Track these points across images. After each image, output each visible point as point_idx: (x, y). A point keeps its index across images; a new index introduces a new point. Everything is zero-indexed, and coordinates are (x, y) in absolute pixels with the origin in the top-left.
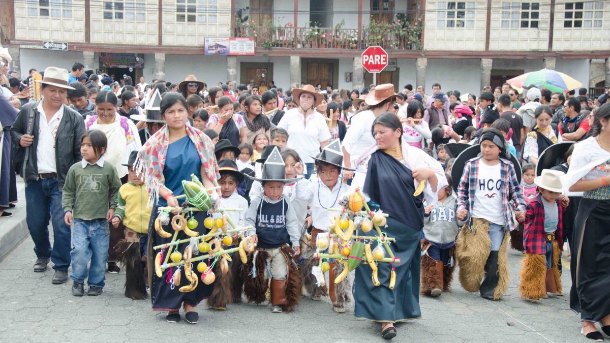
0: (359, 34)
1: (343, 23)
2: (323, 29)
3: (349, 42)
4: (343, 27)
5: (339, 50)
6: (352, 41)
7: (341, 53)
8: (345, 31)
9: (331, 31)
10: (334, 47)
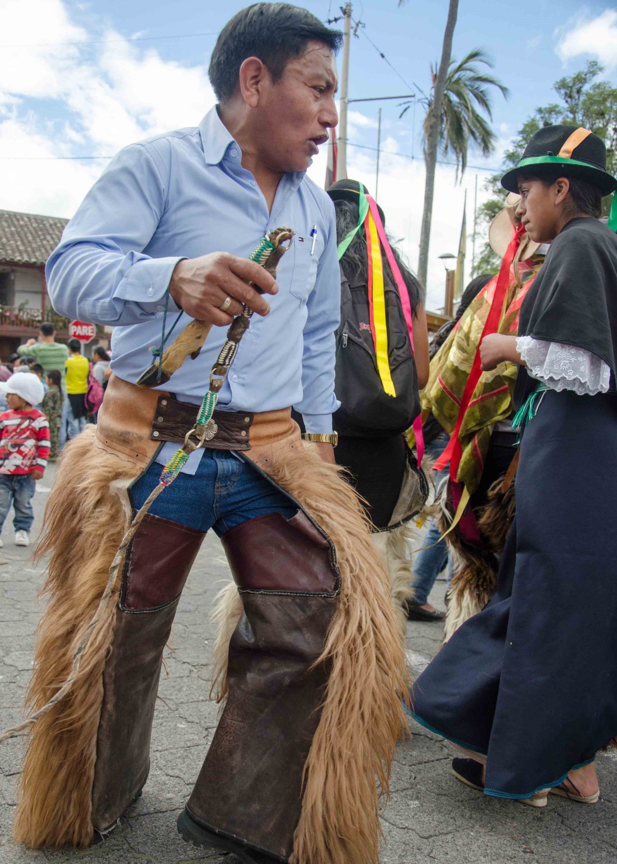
0: (43, 314)
1: (27, 303)
2: (6, 307)
3: (33, 321)
4: (26, 306)
5: (22, 328)
6: (35, 321)
7: (25, 331)
8: (29, 311)
9: (14, 309)
10: (17, 325)
